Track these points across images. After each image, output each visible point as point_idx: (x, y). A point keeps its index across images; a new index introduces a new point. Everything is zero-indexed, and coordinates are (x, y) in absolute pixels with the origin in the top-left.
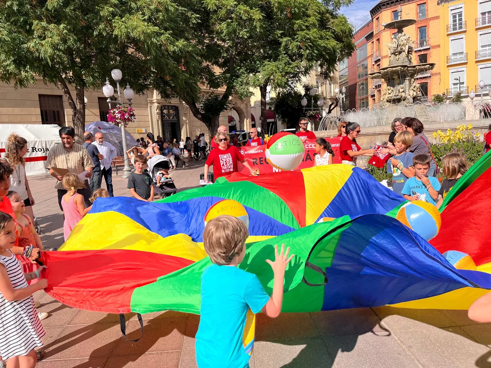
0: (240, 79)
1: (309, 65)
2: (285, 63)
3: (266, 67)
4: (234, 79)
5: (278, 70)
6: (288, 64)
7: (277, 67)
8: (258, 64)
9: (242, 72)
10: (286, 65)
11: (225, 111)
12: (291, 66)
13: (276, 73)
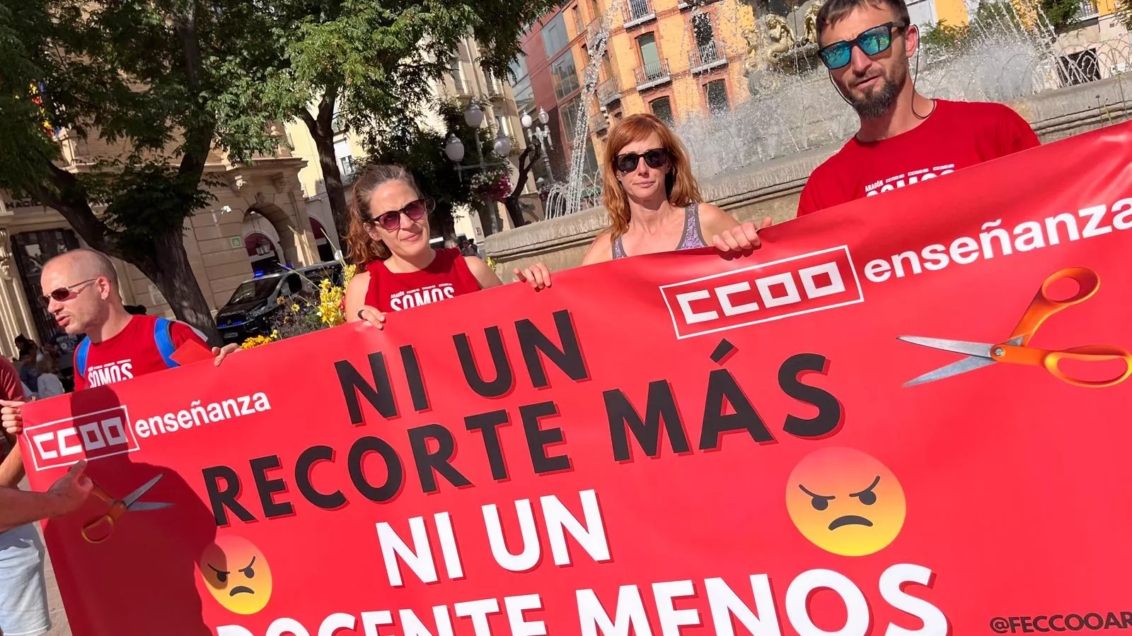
0: (226, 97)
1: (451, 18)
2: (370, 22)
3: (308, 41)
4: (205, 99)
5: (348, 45)
6: (381, 25)
7: (347, 37)
8: (279, 37)
9: (229, 71)
10: (374, 29)
11: (198, 211)
12: (393, 28)
13: (344, 53)
